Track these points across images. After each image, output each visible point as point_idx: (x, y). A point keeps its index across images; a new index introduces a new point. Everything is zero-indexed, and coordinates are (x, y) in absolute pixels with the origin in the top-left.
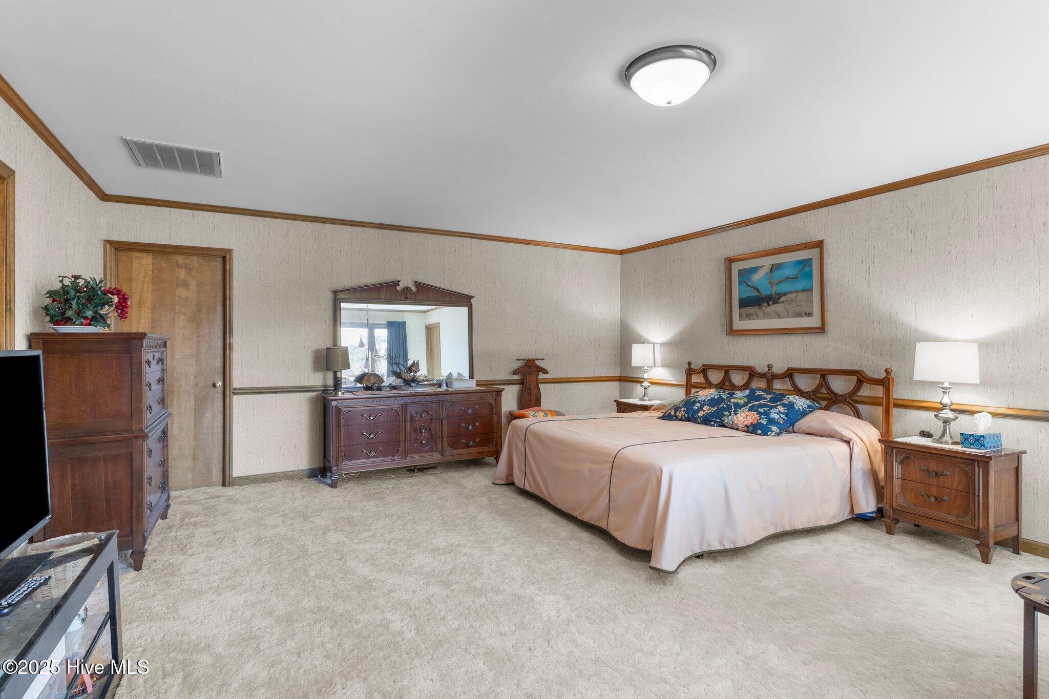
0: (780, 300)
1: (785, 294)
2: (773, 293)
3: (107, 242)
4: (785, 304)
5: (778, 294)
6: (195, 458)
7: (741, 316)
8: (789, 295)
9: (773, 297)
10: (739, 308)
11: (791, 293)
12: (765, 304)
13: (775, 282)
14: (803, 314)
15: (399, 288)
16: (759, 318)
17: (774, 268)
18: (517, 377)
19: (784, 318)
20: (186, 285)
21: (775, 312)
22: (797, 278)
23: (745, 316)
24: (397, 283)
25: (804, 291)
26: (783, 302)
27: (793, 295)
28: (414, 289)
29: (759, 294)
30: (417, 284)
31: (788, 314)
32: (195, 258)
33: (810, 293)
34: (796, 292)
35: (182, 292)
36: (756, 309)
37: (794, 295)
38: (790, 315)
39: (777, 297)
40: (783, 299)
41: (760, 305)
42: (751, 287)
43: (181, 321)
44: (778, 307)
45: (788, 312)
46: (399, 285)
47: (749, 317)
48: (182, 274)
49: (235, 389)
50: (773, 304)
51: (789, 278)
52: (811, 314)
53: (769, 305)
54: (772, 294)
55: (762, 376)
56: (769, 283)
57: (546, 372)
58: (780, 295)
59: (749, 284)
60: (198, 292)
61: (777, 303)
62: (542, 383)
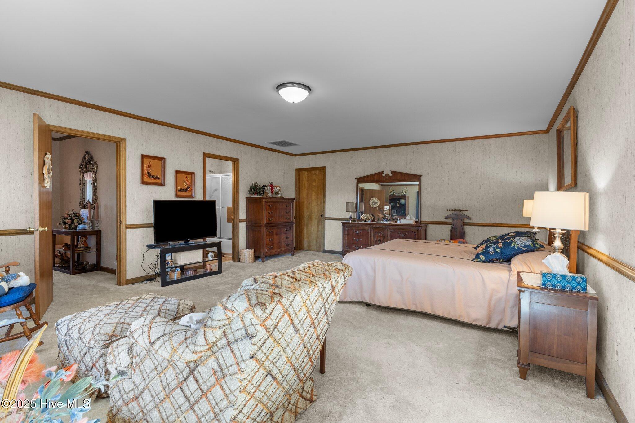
3: (296, 169)
6: (317, 241)
15: (384, 175)
18: (450, 220)
20: (315, 181)
24: (382, 172)
28: (391, 175)
30: (392, 172)
32: (317, 171)
35: (314, 183)
43: (314, 193)
46: (383, 174)
48: (314, 177)
49: (326, 218)
57: (469, 218)
60: (318, 183)
62: (467, 225)
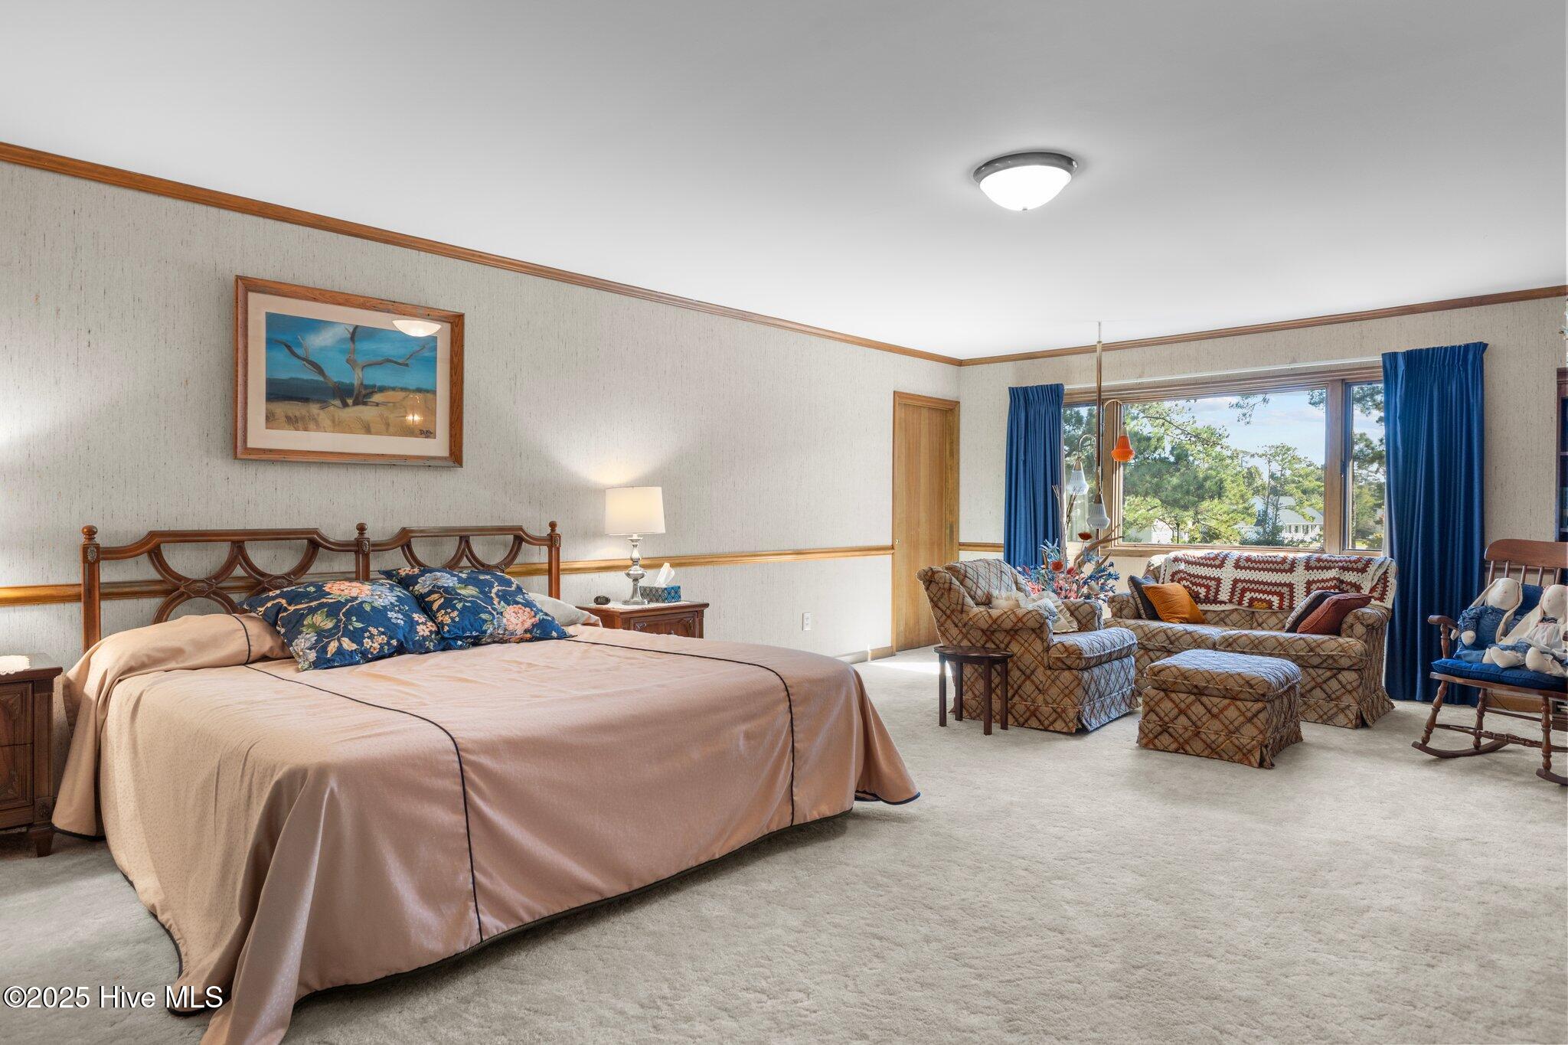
0: (371, 400)
1: (382, 389)
2: (356, 384)
4: (381, 408)
5: (366, 387)
7: (270, 419)
8: (391, 393)
9: (356, 392)
10: (267, 401)
11: (393, 389)
12: (338, 402)
13: (361, 360)
14: (418, 432)
16: (319, 427)
17: (356, 334)
19: (377, 433)
21: (359, 420)
22: (407, 365)
23: (284, 419)
25: (419, 390)
26: (377, 405)
27: (397, 393)
29: (321, 379)
31: (387, 429)
33: (429, 396)
34: (403, 389)
36: (314, 408)
37: (401, 395)
38: (391, 429)
39: (364, 392)
40: (377, 398)
41: (324, 403)
42: (303, 359)
44: (367, 412)
45: (388, 425)
47: (293, 422)
50: (356, 403)
51: (389, 361)
52: (431, 433)
53: (345, 405)
54: (353, 385)
55: (343, 547)
56: (348, 361)
58: (372, 390)
59: (299, 352)
61: (365, 404)
